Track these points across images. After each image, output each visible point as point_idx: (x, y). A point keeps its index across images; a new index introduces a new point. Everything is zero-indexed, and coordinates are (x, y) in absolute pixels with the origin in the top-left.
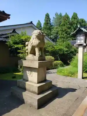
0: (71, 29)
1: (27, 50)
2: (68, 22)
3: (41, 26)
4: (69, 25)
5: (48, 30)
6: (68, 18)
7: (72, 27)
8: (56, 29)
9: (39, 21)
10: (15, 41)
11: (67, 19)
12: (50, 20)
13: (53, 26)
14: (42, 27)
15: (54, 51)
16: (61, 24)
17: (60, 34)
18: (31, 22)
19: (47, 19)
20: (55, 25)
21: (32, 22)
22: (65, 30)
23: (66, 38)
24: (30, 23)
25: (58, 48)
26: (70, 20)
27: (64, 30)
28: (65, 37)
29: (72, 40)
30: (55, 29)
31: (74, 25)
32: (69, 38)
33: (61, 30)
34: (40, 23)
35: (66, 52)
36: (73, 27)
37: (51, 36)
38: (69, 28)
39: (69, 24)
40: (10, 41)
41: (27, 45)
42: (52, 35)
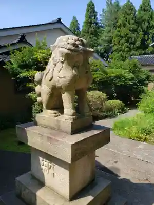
0: (138, 33)
1: (40, 95)
2: (133, 19)
3: (78, 29)
4: (133, 24)
5: (91, 36)
6: (132, 10)
7: (139, 28)
8: (107, 33)
9: (74, 18)
10: (23, 61)
11: (129, 12)
12: (95, 16)
13: (102, 27)
14: (81, 30)
15: (107, 81)
16: (117, 22)
17: (115, 44)
18: (59, 21)
19: (91, 13)
20: (106, 26)
21: (60, 19)
22: (126, 35)
23: (128, 51)
24: (57, 22)
25: (113, 73)
26: (137, 13)
27: (122, 35)
28: (125, 48)
29: (140, 55)
30: (105, 34)
31: (143, 24)
32: (133, 52)
33: (117, 36)
34: (77, 21)
35: (130, 80)
36: (142, 28)
37: (98, 47)
38: (134, 31)
39: (133, 21)
40: (13, 62)
41: (40, 82)
42: (101, 45)
